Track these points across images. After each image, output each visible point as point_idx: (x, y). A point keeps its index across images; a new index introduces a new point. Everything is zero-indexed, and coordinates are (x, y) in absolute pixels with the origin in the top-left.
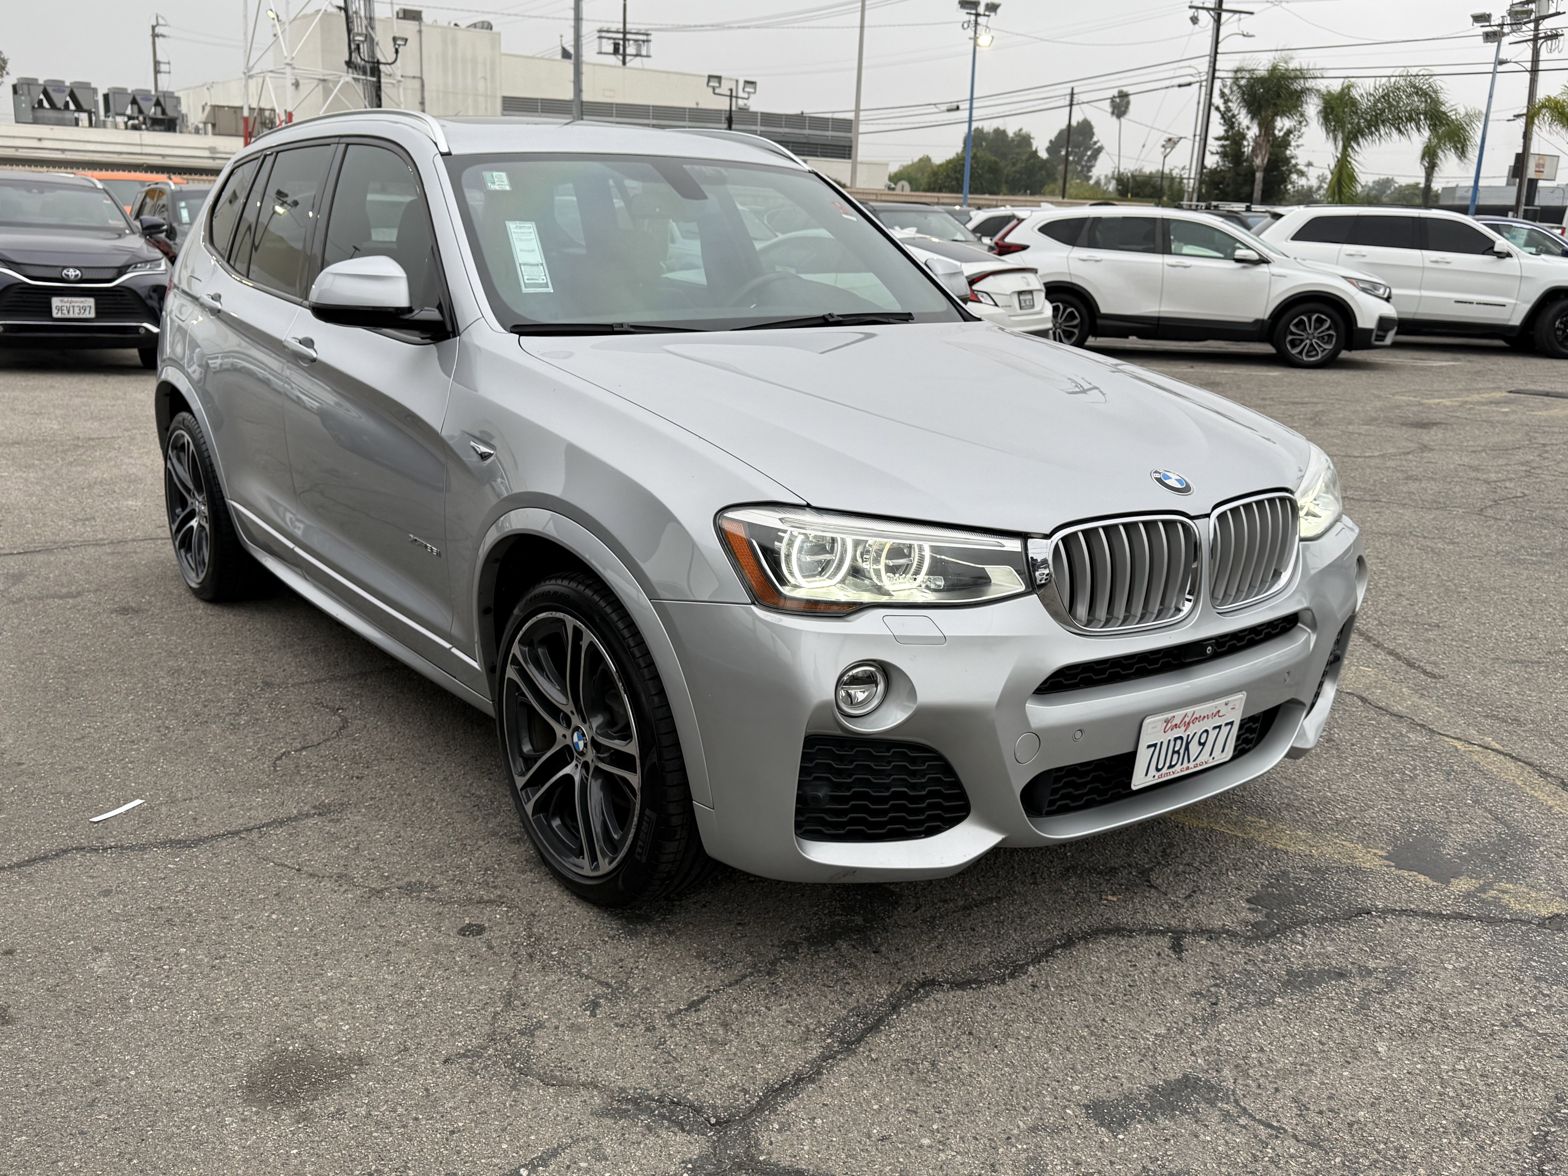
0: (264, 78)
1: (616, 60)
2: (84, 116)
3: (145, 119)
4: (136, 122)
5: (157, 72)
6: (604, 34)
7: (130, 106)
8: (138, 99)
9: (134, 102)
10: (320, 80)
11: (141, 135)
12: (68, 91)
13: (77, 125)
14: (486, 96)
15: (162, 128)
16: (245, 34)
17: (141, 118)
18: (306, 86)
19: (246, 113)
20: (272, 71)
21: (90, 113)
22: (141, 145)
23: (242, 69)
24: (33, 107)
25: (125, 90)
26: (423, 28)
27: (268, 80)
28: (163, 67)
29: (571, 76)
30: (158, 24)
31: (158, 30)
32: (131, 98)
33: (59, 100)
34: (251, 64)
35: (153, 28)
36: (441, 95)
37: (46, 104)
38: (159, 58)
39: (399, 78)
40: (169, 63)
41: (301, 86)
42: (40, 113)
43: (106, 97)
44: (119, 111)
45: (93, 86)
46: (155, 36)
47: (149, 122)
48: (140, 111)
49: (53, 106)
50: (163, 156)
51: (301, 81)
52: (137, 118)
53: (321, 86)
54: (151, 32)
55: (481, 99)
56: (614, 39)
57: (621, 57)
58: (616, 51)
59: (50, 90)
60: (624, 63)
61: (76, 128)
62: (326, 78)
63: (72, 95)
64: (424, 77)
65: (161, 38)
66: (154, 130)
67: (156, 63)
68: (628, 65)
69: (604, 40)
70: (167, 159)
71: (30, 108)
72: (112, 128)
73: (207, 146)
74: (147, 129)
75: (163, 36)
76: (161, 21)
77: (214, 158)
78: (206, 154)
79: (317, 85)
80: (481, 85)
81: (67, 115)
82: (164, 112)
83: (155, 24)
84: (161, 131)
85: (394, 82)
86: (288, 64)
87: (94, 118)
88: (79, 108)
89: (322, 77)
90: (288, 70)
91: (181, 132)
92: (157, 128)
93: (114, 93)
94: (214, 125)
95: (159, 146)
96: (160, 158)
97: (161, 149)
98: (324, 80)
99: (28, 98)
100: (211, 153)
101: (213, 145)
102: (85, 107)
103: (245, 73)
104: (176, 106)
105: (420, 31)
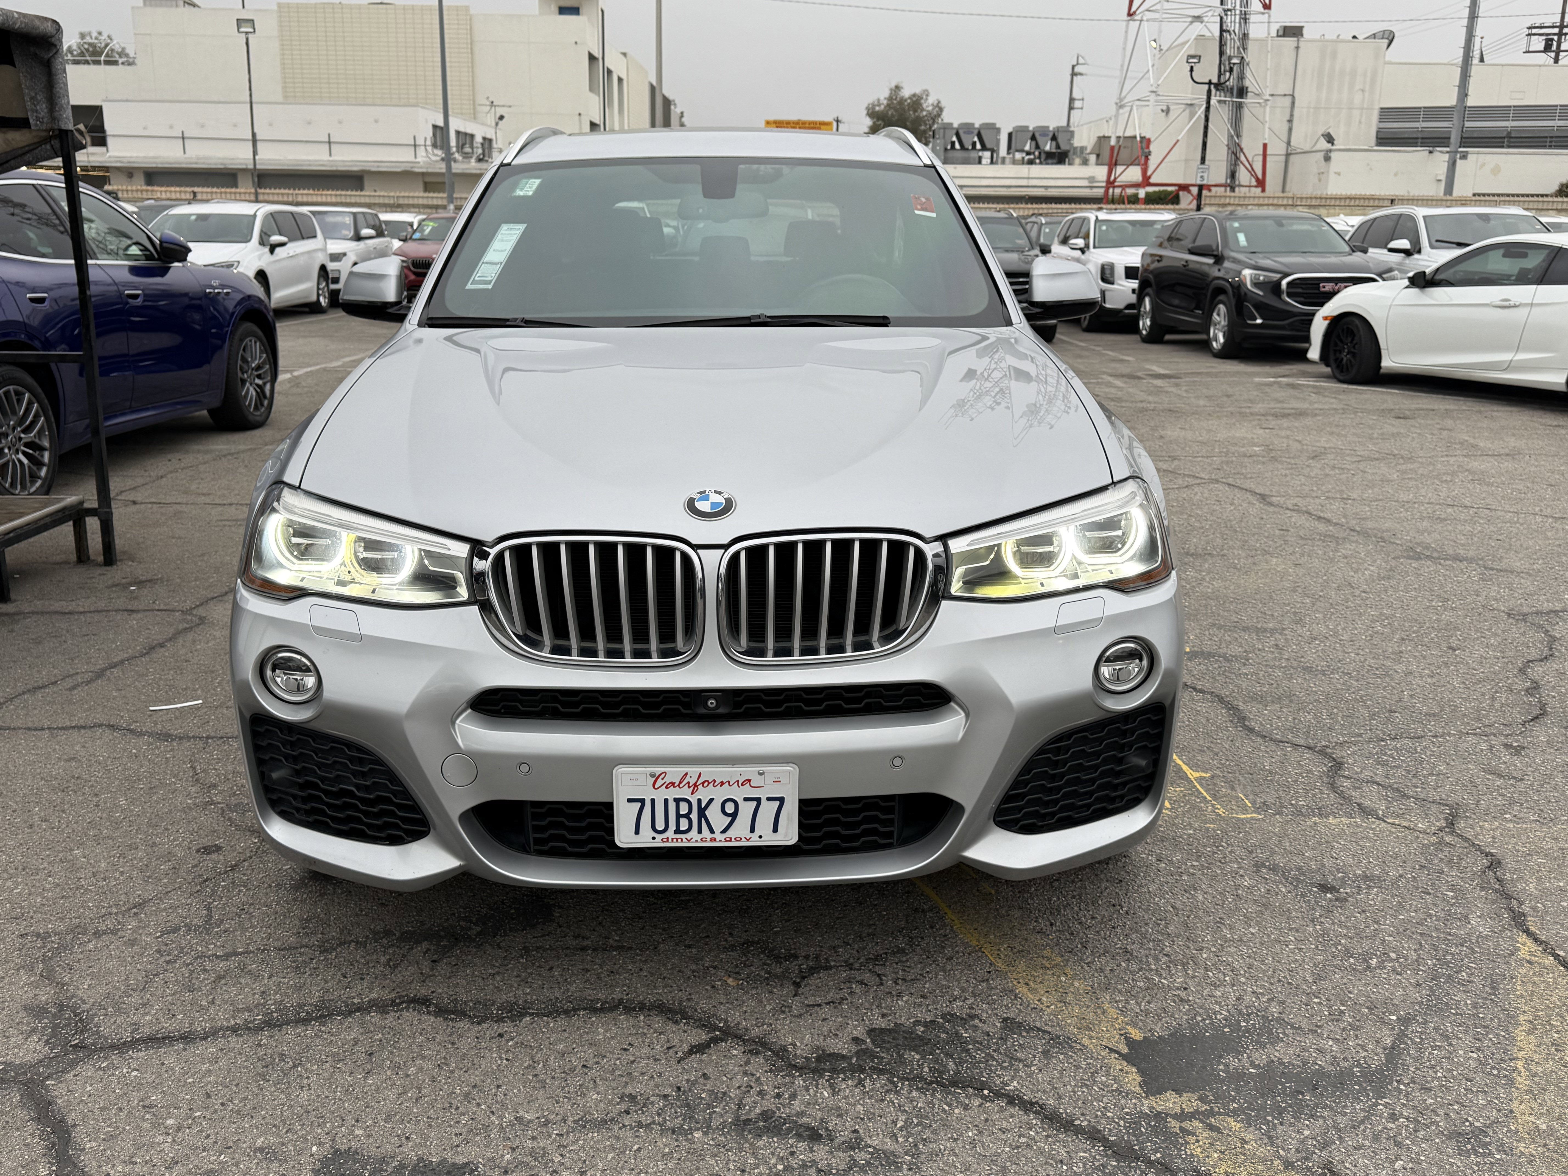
0: (1132, 106)
1: (1547, 59)
2: (987, 154)
3: (1040, 153)
4: (1032, 157)
5: (1071, 108)
6: (1534, 31)
7: (1029, 141)
8: (1037, 135)
9: (1033, 138)
10: (1187, 104)
11: (1029, 169)
12: (976, 132)
13: (980, 162)
14: (1362, 109)
15: (1055, 161)
16: (1122, 66)
17: (1037, 153)
18: (1175, 111)
19: (1113, 142)
20: (1139, 100)
21: (993, 151)
22: (1028, 178)
23: (1115, 99)
24: (946, 149)
25: (1027, 127)
26: (1301, 44)
27: (1135, 108)
28: (1077, 104)
29: (1457, 81)
30: (1078, 64)
31: (1077, 69)
32: (1030, 134)
33: (967, 142)
34: (1123, 94)
35: (1073, 67)
36: (1312, 110)
37: (957, 146)
38: (1075, 95)
39: (1268, 97)
40: (1083, 99)
41: (1171, 113)
42: (951, 154)
43: (1010, 135)
44: (1019, 148)
45: (998, 126)
46: (1074, 74)
47: (1043, 156)
48: (1037, 147)
49: (963, 147)
50: (1046, 187)
51: (1172, 108)
52: (1034, 153)
53: (1187, 111)
54: (1070, 71)
55: (1356, 113)
56: (1547, 35)
57: (1553, 55)
58: (1547, 48)
59: (961, 132)
60: (1556, 61)
61: (979, 166)
62: (1193, 102)
63: (979, 135)
64: (1296, 95)
65: (1079, 77)
66: (1047, 164)
67: (1072, 100)
68: (1560, 62)
69: (1533, 38)
70: (1050, 190)
71: (943, 149)
72: (1010, 163)
73: (1087, 176)
74: (1041, 163)
75: (1081, 74)
76: (1081, 61)
77: (1091, 187)
78: (1085, 183)
79: (1184, 111)
80: (1358, 99)
81: (974, 154)
82: (1058, 147)
83: (1075, 63)
84: (1052, 164)
85: (1261, 101)
86: (1152, 92)
87: (995, 155)
88: (984, 148)
89: (1189, 102)
90: (1153, 97)
91: (1070, 164)
92: (1050, 161)
93: (1017, 131)
94: (1098, 156)
95: (1045, 178)
96: (1043, 190)
97: (1045, 181)
98: (1191, 105)
99: (943, 141)
100: (1090, 182)
101: (1092, 175)
102: (988, 146)
103: (1116, 104)
104: (1069, 140)
105: (1297, 48)
